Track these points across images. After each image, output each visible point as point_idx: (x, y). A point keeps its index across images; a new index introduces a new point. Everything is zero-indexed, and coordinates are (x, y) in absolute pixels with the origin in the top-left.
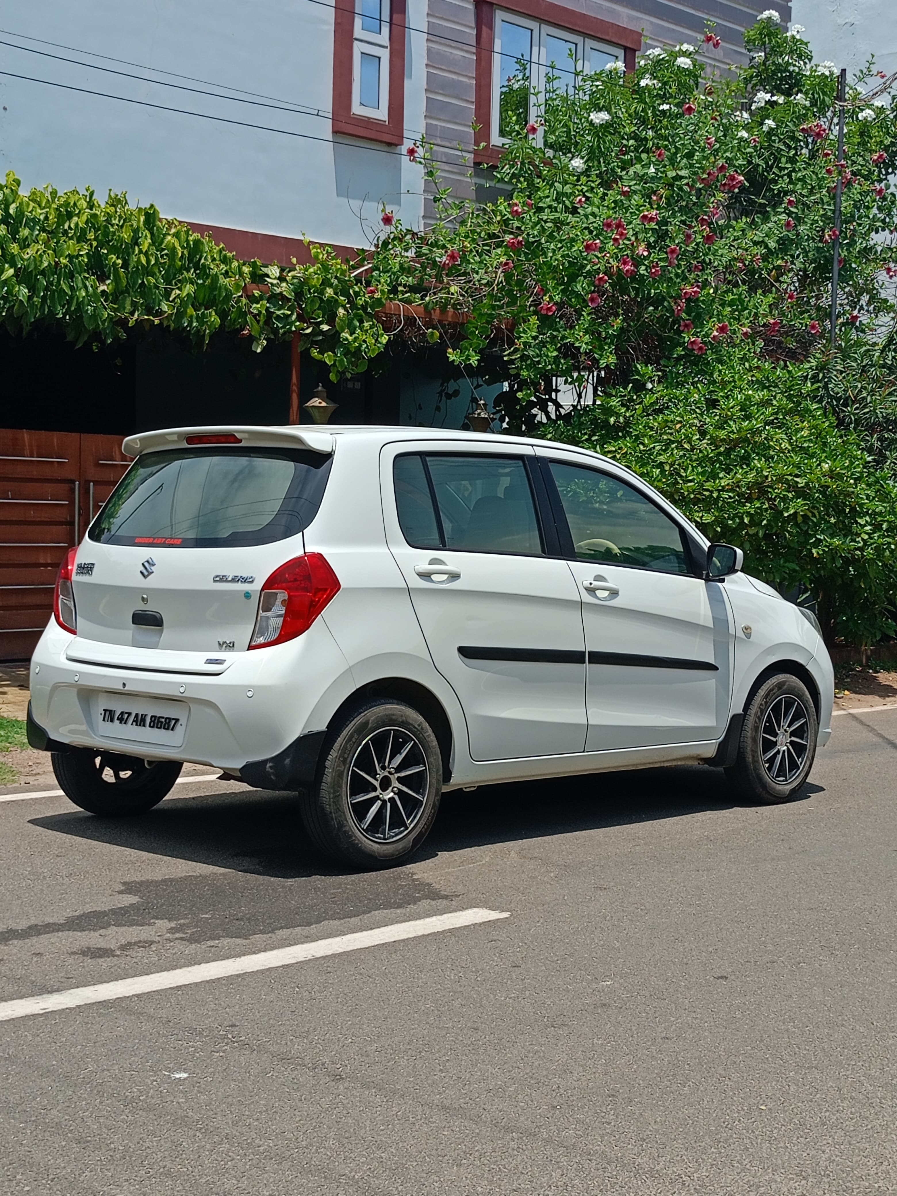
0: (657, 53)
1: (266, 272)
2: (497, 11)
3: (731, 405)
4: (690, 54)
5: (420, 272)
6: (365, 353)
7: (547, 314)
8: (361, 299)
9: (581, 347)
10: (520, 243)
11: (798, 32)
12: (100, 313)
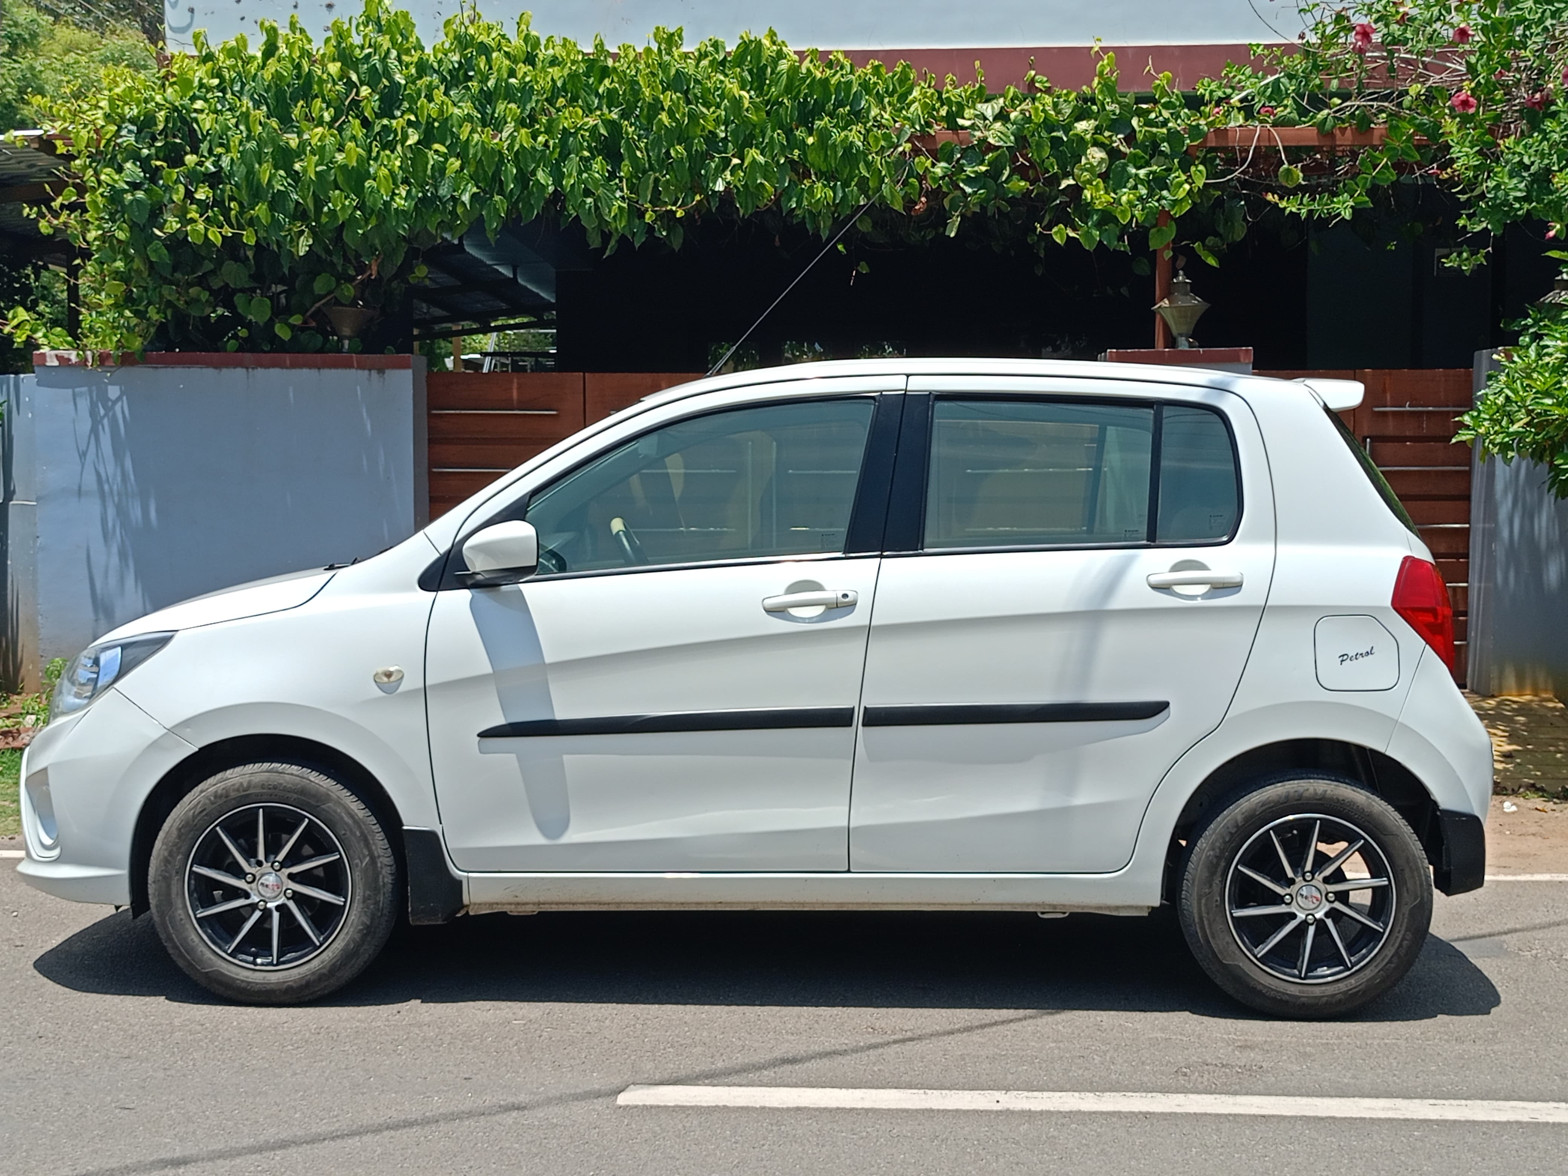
1: (983, 109)
12: (604, 205)
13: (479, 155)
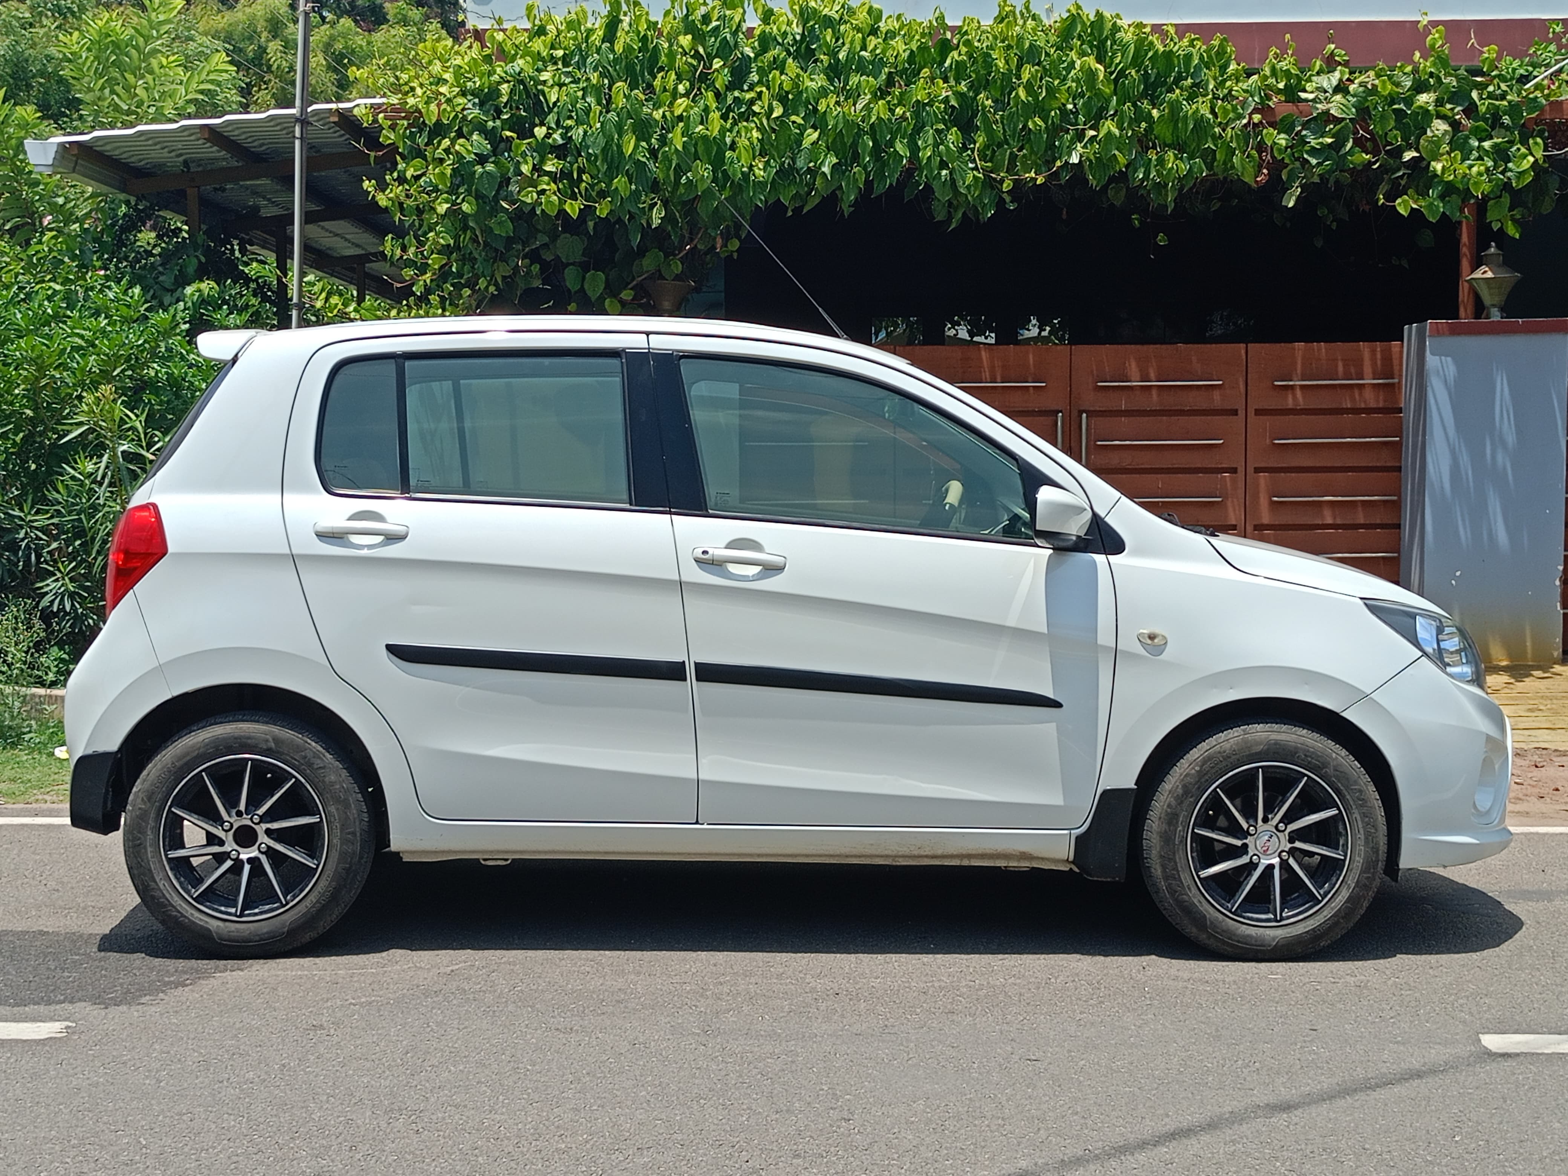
12: (959, 177)
13: (841, 126)
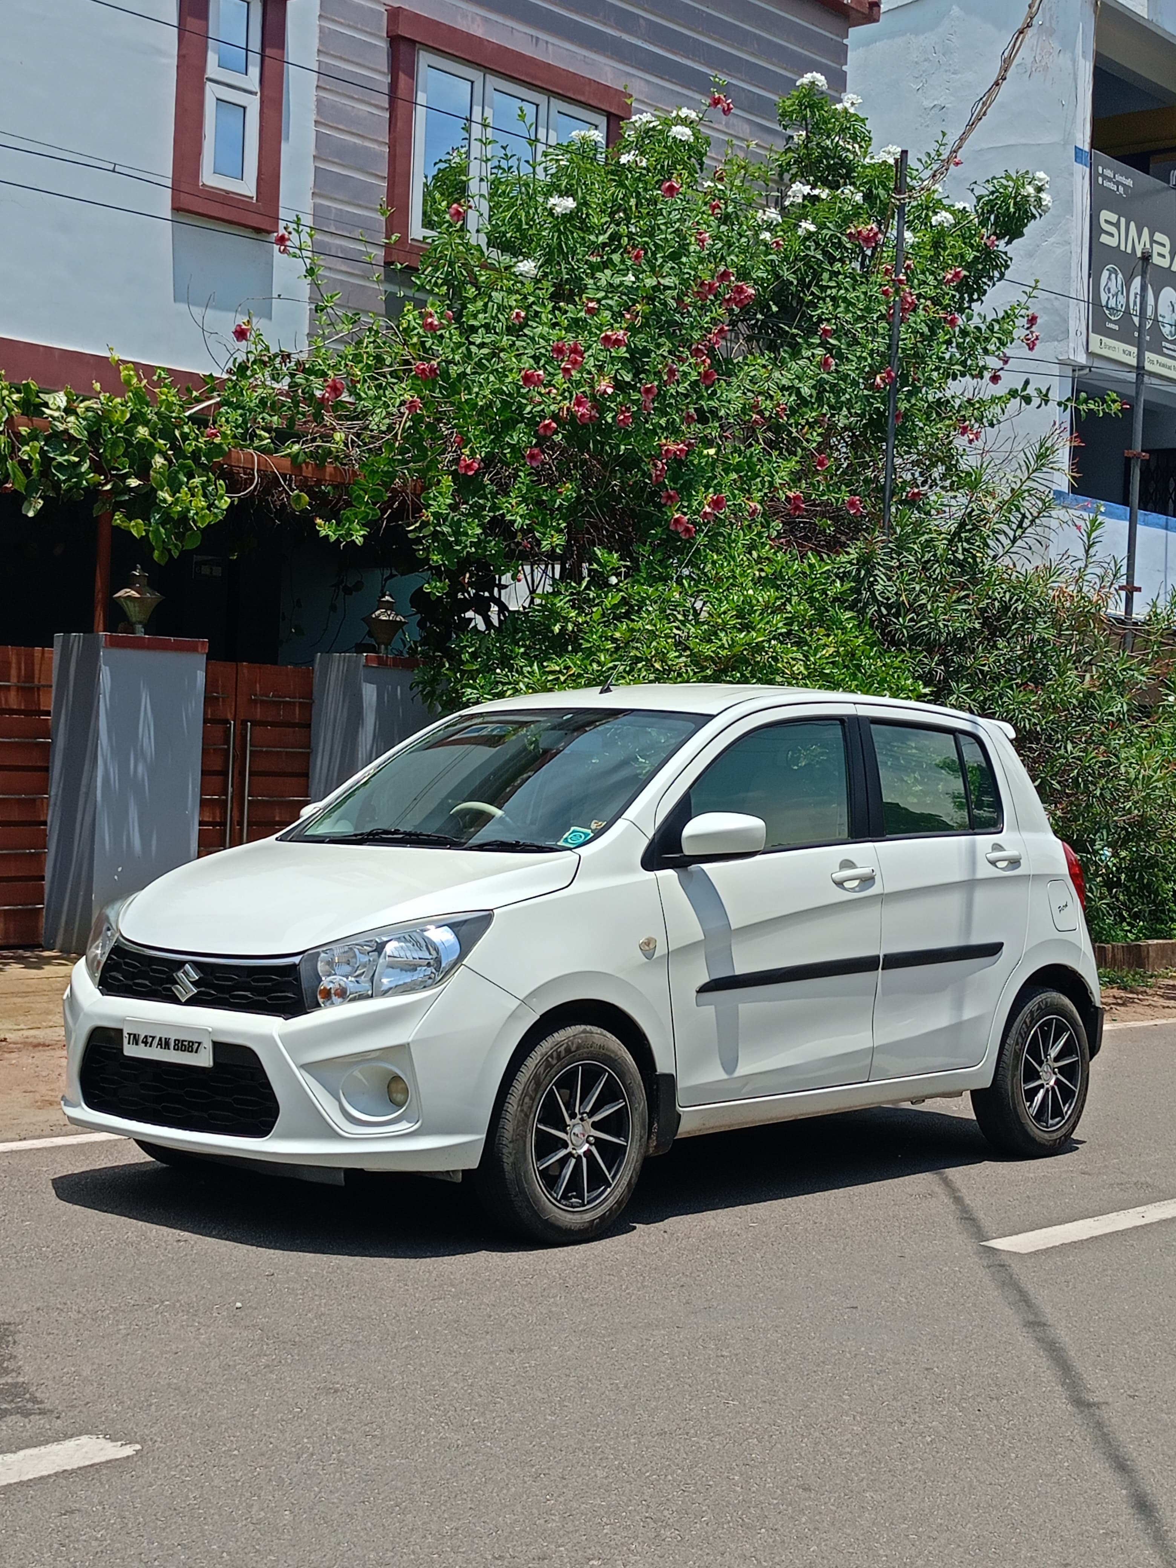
0: (644, 120)
1: (46, 400)
2: (421, 52)
3: (723, 609)
4: (692, 122)
5: (289, 408)
6: (194, 521)
7: (465, 474)
8: (190, 444)
9: (515, 521)
10: (432, 370)
11: (853, 104)
